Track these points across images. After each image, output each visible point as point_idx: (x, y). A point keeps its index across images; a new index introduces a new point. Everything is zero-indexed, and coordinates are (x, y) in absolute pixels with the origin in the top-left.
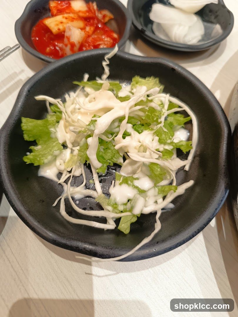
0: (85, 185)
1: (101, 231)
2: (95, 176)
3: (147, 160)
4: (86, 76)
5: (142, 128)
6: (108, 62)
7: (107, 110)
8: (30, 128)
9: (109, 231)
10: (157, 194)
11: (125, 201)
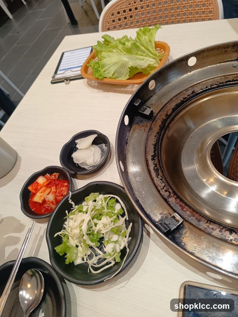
0: (95, 255)
1: (111, 267)
2: (96, 249)
3: (109, 229)
4: (67, 212)
5: (101, 216)
6: (71, 200)
7: (83, 221)
8: (60, 250)
9: (114, 265)
10: (122, 238)
11: (112, 250)
